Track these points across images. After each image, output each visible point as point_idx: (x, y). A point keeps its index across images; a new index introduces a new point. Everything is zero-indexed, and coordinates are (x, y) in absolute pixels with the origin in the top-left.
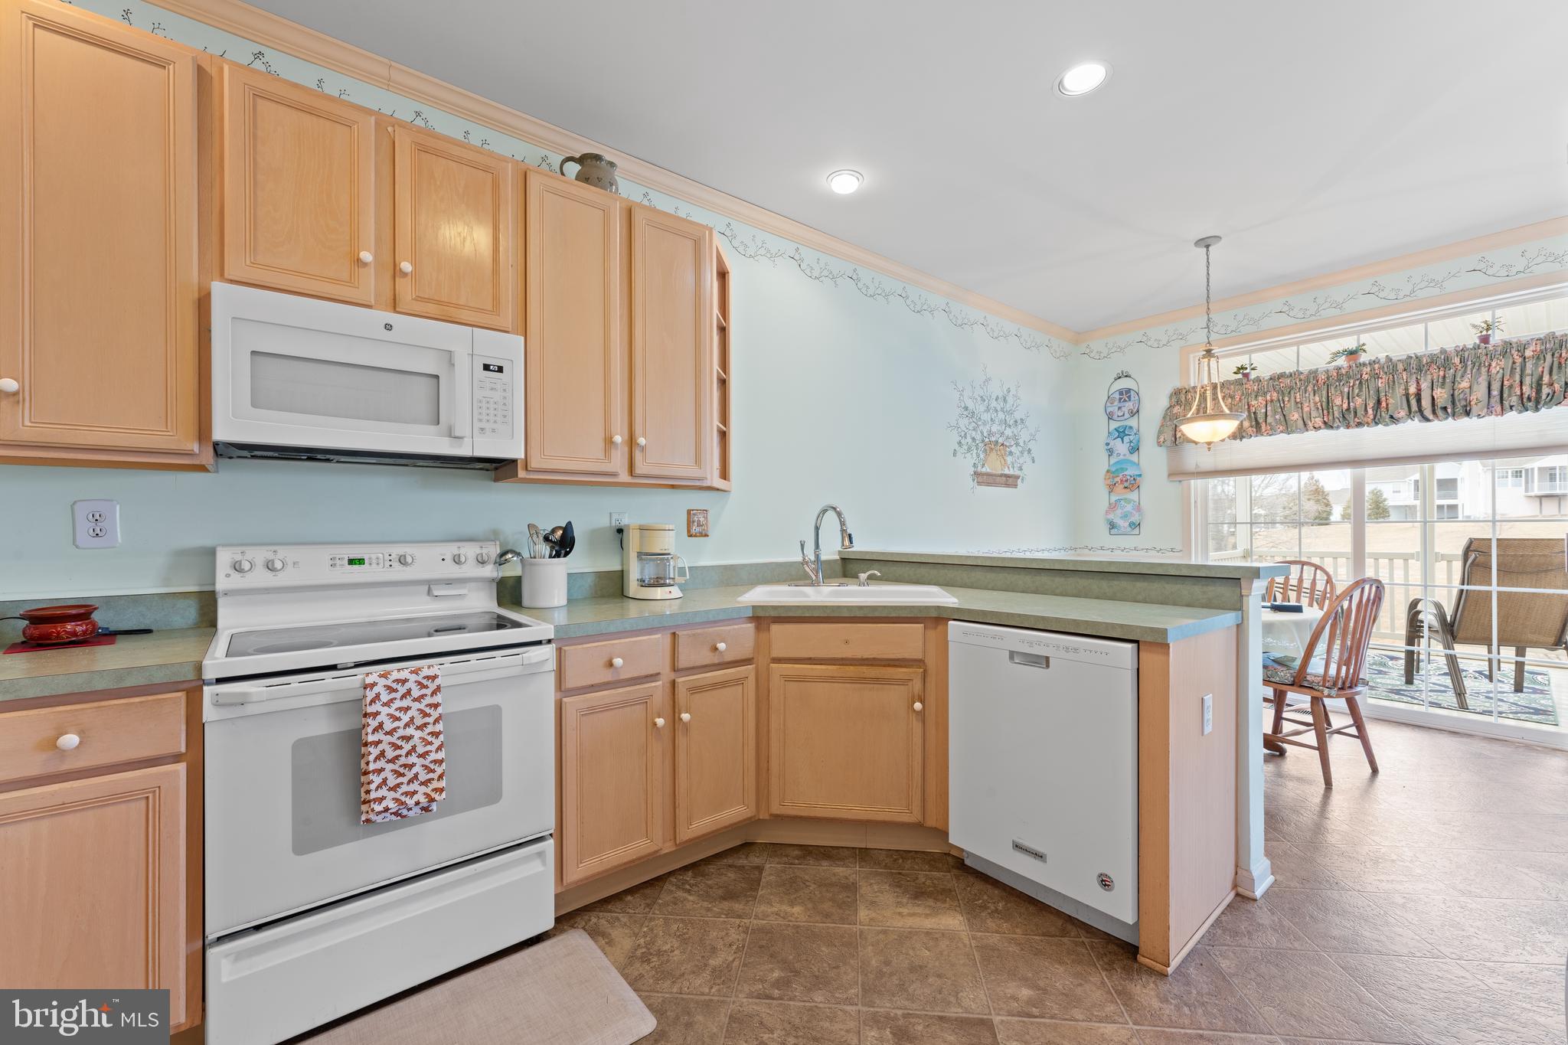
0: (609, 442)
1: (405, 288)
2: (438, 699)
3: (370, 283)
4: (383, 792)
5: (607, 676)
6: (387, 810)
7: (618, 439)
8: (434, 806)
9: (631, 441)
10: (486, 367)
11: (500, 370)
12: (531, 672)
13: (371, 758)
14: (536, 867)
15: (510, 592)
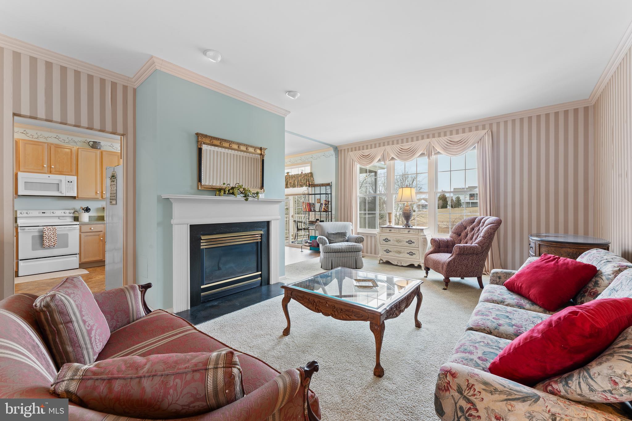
0: (96, 193)
1: (53, 170)
2: (56, 231)
3: (46, 170)
4: (46, 243)
5: (90, 231)
6: (47, 246)
7: (98, 192)
8: (55, 246)
9: (102, 192)
10: (68, 182)
11: (71, 182)
12: (75, 229)
13: (44, 238)
14: (75, 258)
15: (76, 219)
